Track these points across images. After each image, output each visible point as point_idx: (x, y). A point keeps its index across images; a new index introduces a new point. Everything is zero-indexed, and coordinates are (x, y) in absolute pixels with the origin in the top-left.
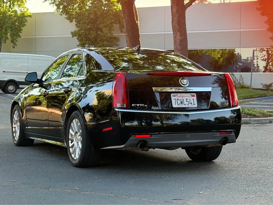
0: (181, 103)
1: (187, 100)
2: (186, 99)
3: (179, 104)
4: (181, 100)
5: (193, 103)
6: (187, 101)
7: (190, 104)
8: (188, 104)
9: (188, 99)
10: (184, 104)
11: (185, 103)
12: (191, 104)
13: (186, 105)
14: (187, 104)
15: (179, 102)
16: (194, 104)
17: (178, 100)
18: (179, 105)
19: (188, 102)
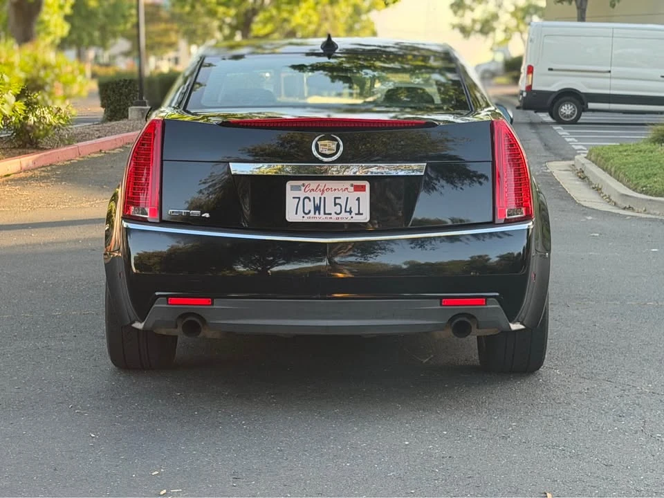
0: (317, 208)
1: (337, 201)
2: (335, 198)
3: (306, 211)
4: (317, 201)
5: (355, 210)
6: (335, 204)
7: (346, 211)
8: (338, 212)
9: (340, 198)
10: (325, 214)
11: (330, 207)
12: (350, 212)
13: (330, 214)
14: (333, 214)
15: (309, 206)
16: (359, 214)
17: (307, 200)
18: (306, 216)
19: (338, 206)
